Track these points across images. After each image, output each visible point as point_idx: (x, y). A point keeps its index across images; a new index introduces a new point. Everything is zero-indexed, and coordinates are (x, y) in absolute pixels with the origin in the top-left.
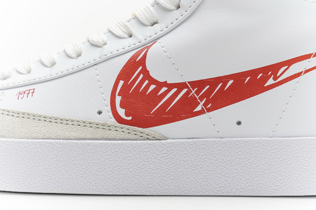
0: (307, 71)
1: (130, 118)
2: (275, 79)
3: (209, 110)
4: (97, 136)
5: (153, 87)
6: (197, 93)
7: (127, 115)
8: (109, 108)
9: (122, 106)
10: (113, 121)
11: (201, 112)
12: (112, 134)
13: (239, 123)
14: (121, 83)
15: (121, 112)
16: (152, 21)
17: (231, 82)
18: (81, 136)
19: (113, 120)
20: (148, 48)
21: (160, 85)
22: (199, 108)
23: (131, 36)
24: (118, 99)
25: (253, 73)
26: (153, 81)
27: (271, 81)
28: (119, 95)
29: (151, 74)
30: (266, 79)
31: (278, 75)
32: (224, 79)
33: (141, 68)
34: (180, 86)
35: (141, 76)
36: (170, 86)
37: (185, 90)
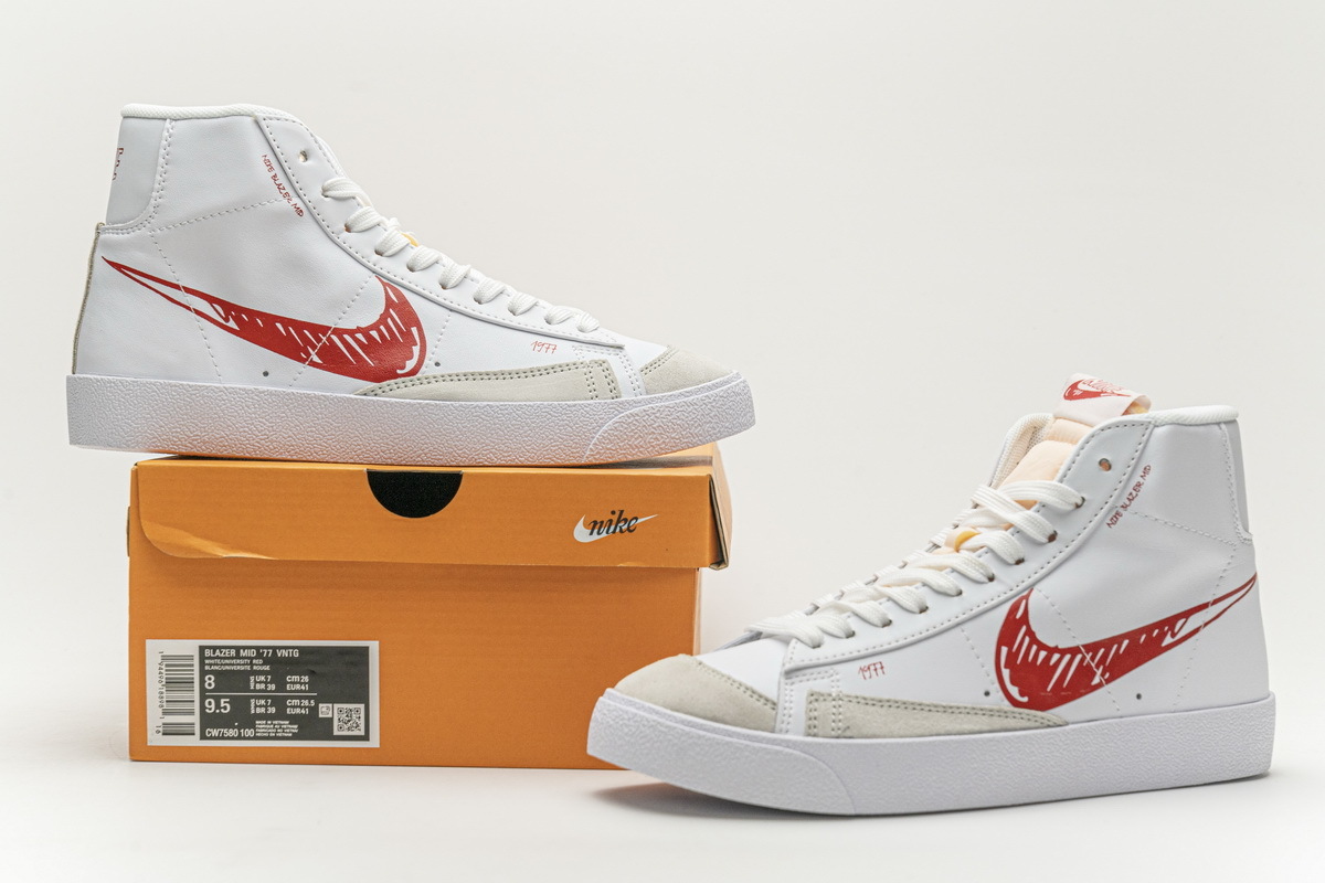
0: (1206, 624)
1: (1025, 699)
2: (1173, 635)
3: (1108, 681)
4: (997, 726)
5: (1043, 654)
6: (1093, 659)
7: (1022, 695)
8: (997, 685)
9: (1013, 682)
10: (1006, 705)
11: (1099, 686)
12: (1011, 723)
13: (1139, 697)
14: (1004, 650)
15: (1014, 691)
16: (1017, 558)
17: (1126, 642)
18: (977, 728)
19: (1006, 702)
20: (1027, 598)
21: (1051, 651)
22: (1096, 680)
23: (991, 579)
24: (1006, 673)
25: (1148, 629)
26: (1042, 646)
27: (1168, 640)
28: (1006, 667)
29: (1040, 636)
30: (1162, 636)
31: (1176, 630)
32: (1118, 640)
33: (1024, 629)
34: (1074, 651)
35: (1027, 640)
36: (1063, 652)
37: (1079, 657)
